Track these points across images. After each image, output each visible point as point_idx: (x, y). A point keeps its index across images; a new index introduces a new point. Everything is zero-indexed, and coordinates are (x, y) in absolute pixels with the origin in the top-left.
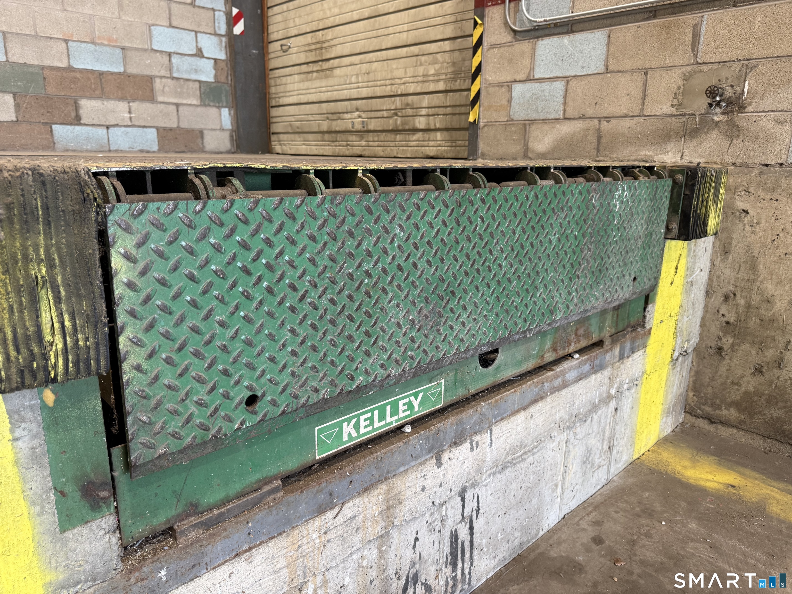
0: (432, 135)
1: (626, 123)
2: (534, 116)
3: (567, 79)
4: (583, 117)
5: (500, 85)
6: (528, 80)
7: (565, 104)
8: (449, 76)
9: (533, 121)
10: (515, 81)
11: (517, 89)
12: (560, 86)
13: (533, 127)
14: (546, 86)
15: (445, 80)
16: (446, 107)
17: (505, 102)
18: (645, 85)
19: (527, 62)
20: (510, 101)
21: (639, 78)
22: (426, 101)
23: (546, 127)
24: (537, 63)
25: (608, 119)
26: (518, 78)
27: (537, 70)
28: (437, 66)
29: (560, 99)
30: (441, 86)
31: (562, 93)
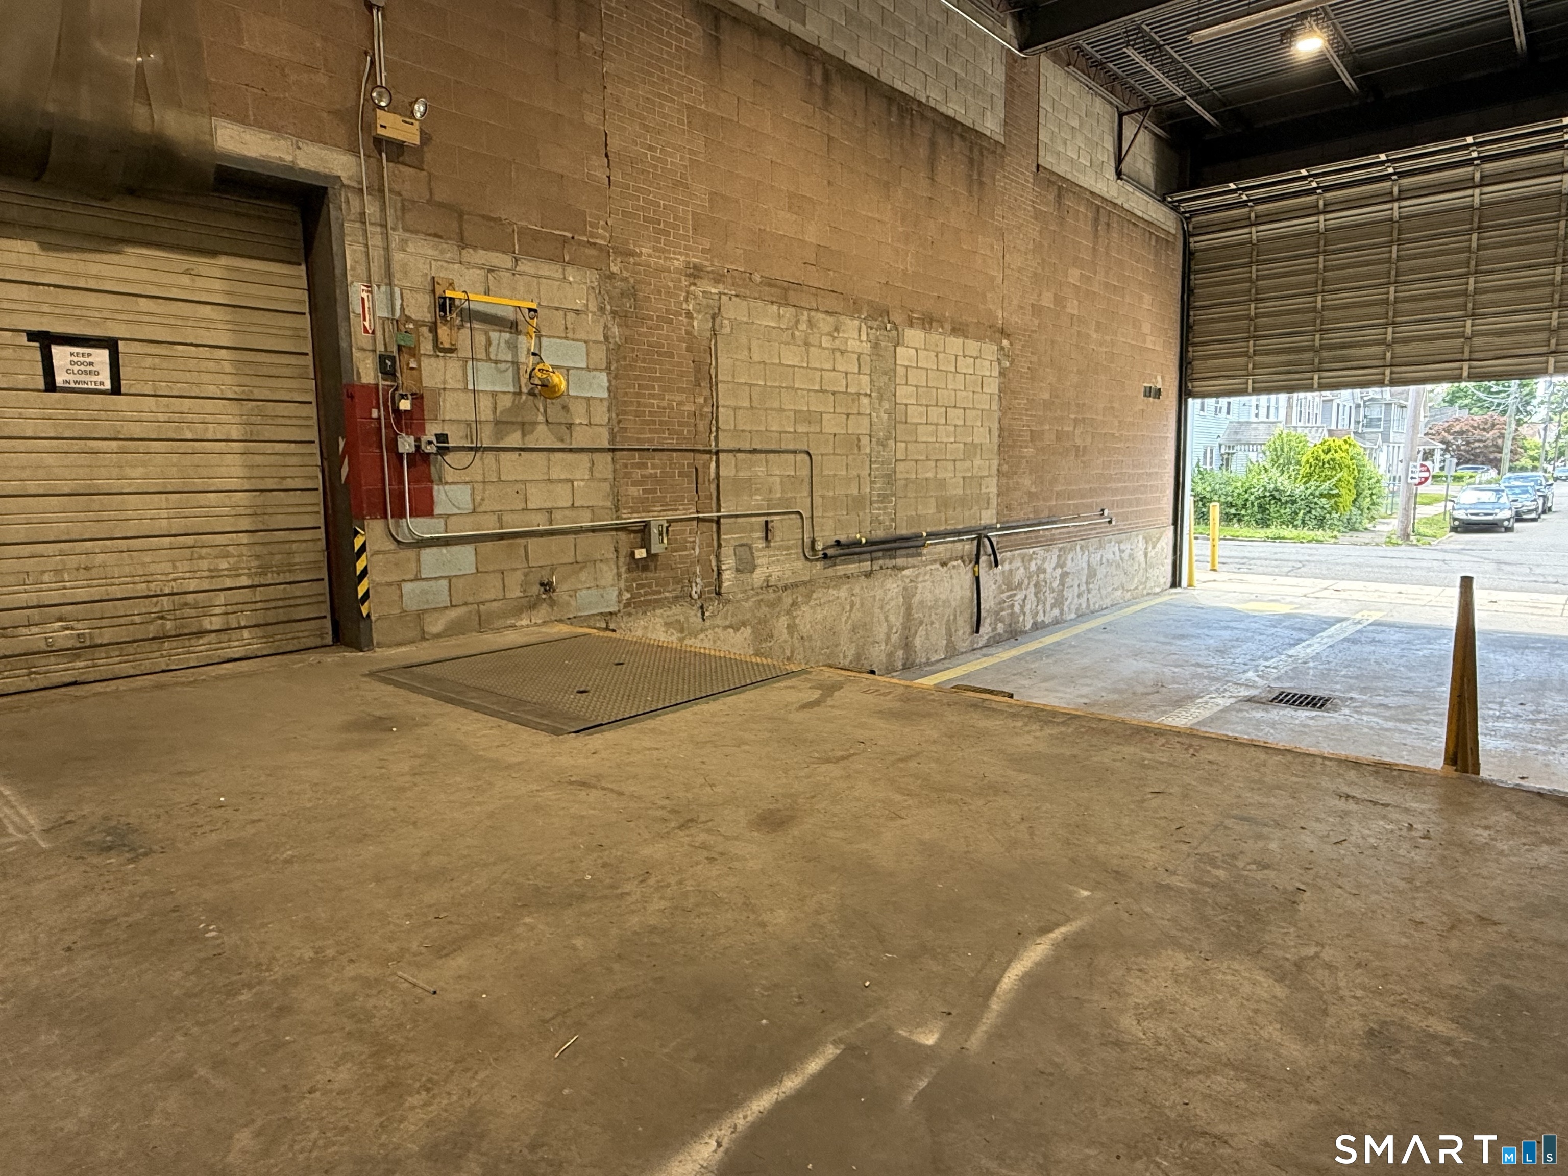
0: (235, 635)
1: (495, 605)
2: (426, 607)
3: (449, 578)
4: (466, 604)
5: (390, 584)
6: (417, 579)
7: (450, 595)
8: (253, 570)
9: (425, 611)
10: (404, 581)
11: (407, 587)
12: (445, 583)
13: (426, 616)
14: (432, 583)
15: (249, 576)
16: (256, 602)
17: (396, 598)
18: (503, 579)
19: (413, 565)
20: (401, 596)
21: (499, 575)
22: (221, 598)
23: (436, 615)
24: (423, 566)
25: (483, 603)
26: (406, 578)
27: (423, 571)
28: (232, 561)
29: (446, 592)
30: (244, 581)
31: (447, 588)
